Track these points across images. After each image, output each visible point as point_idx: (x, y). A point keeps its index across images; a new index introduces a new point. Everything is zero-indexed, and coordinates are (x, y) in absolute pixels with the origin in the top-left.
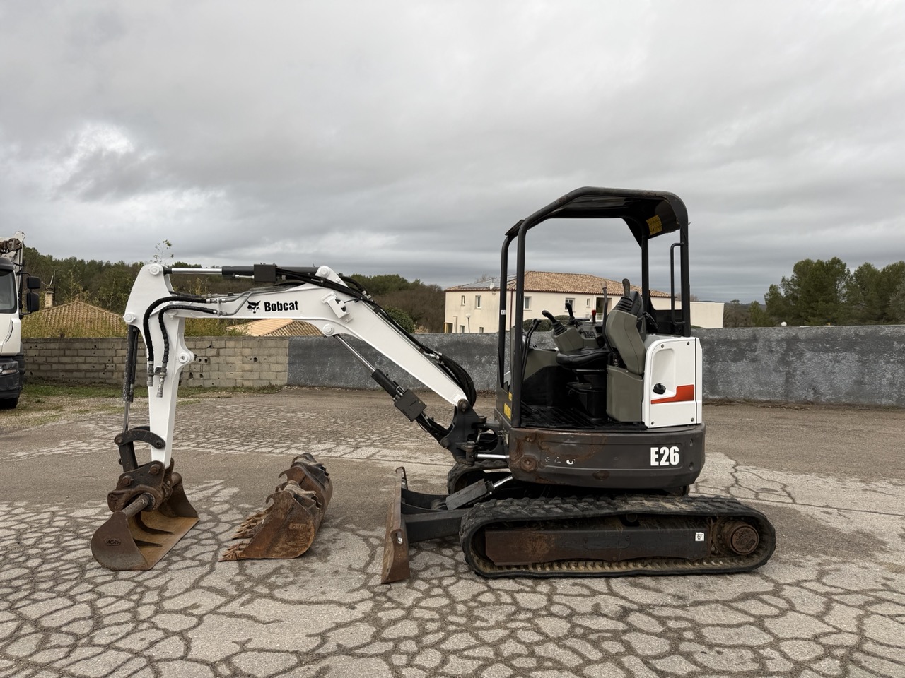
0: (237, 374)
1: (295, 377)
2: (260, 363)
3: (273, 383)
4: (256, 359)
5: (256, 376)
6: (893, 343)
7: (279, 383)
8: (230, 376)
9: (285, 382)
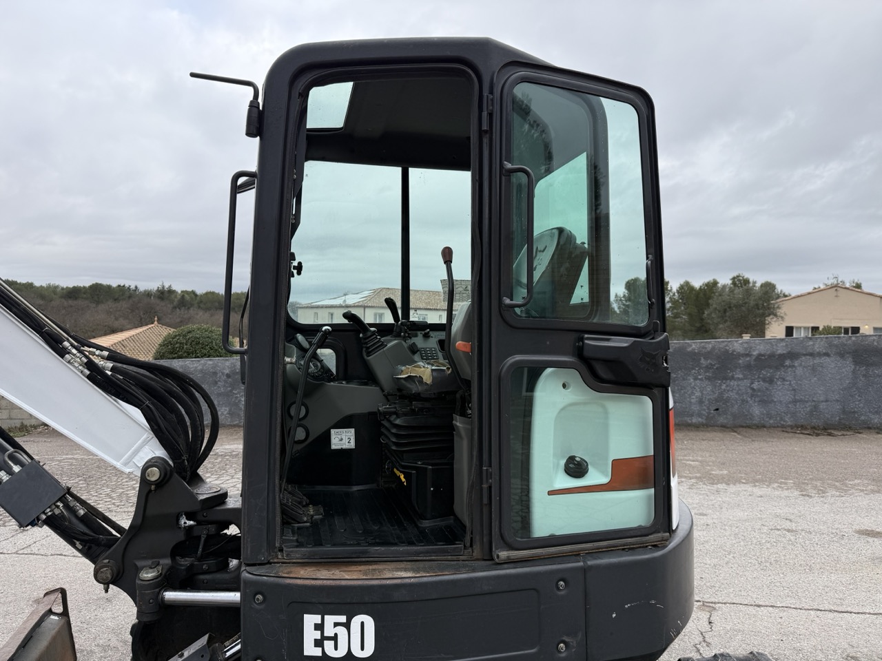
6: (700, 359)
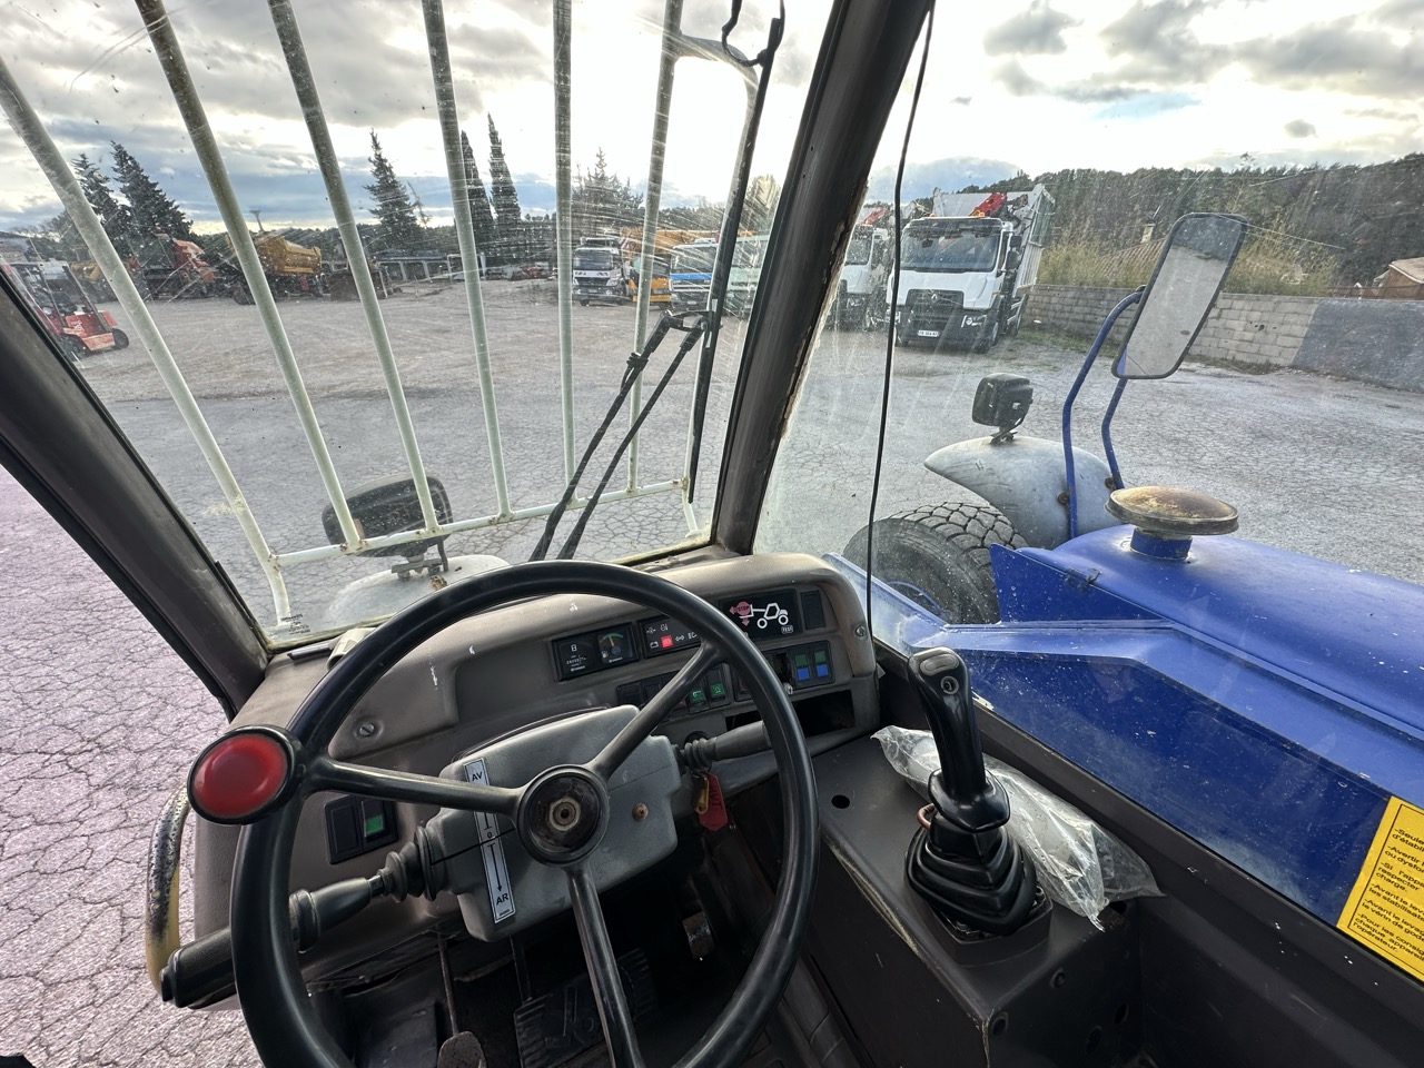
0: (1232, 344)
1: (1306, 357)
2: (1267, 333)
3: (1274, 361)
4: (1262, 327)
5: (1254, 348)
7: (1281, 361)
8: (1223, 344)
9: (1290, 362)
